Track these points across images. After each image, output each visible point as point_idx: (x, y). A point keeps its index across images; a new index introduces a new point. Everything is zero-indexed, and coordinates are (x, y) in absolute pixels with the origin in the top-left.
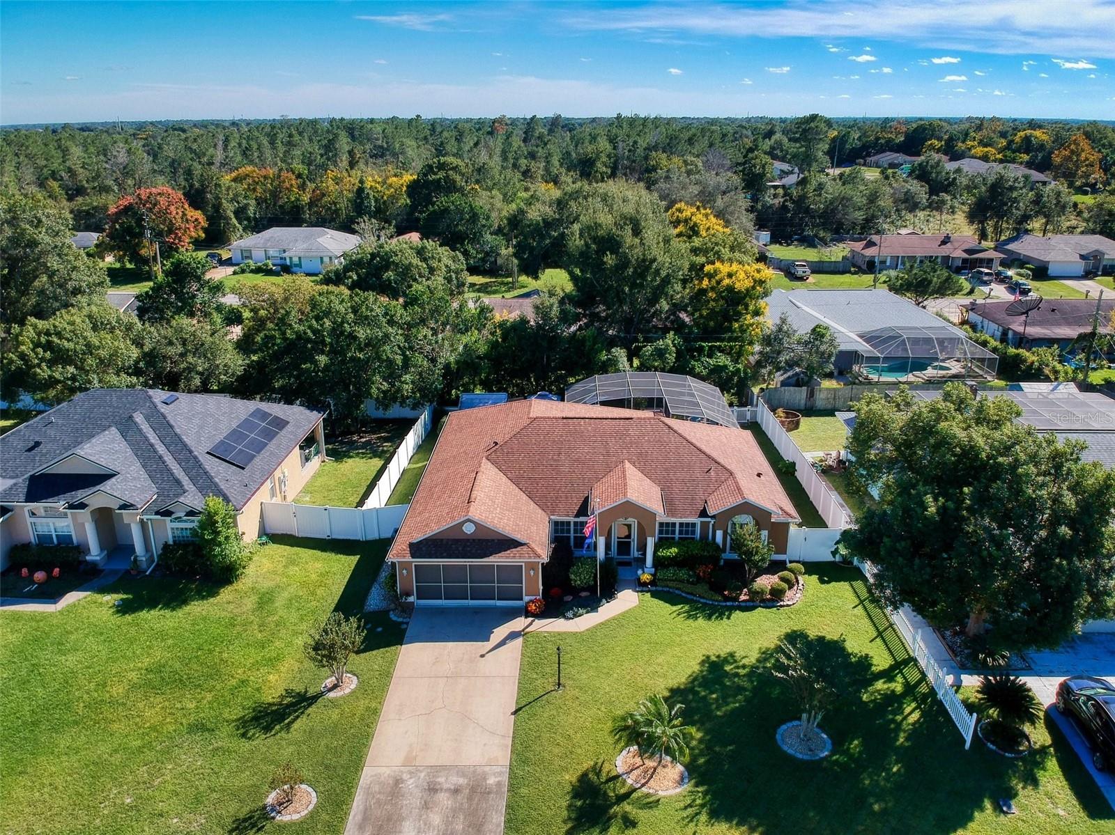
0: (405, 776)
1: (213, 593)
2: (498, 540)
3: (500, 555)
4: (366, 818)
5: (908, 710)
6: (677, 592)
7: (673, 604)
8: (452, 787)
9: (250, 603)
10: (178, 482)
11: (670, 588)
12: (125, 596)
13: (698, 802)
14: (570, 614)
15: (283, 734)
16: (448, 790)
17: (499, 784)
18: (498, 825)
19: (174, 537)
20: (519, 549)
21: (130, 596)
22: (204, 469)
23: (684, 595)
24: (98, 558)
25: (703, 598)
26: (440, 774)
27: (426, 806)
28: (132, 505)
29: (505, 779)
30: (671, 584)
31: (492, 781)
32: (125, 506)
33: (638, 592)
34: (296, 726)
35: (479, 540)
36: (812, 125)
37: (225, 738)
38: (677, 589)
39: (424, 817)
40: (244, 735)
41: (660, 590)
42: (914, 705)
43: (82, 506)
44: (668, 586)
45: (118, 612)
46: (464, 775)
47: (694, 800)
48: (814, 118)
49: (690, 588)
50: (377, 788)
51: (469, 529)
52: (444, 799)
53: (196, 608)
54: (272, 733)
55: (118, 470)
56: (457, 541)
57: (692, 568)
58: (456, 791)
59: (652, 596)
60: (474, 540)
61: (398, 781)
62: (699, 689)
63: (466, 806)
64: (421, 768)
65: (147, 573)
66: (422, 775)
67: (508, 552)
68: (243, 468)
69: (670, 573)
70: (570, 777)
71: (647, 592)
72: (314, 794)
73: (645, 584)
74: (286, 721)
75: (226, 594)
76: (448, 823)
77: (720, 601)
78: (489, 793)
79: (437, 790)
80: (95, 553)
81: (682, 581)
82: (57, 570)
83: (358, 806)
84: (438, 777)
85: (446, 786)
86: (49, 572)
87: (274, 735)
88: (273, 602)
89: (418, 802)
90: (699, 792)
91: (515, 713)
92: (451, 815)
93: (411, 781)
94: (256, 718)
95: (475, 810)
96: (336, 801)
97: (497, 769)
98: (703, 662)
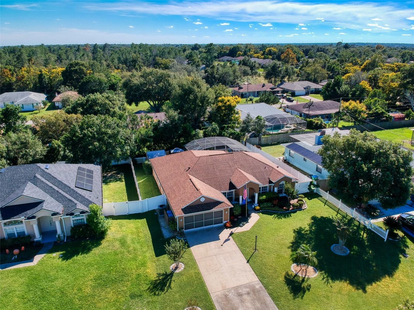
0: (227, 293)
1: (99, 244)
2: (213, 202)
3: (216, 207)
5: (362, 234)
6: (269, 211)
7: (271, 215)
9: (117, 244)
10: (70, 200)
11: (266, 210)
12: (62, 253)
13: (325, 276)
14: (241, 225)
15: (170, 290)
16: (245, 294)
17: (260, 287)
18: (271, 301)
19: (74, 224)
20: (221, 204)
21: (64, 252)
22: (79, 194)
23: (272, 211)
24: (40, 239)
25: (279, 211)
26: (238, 289)
27: (242, 301)
28: (58, 213)
29: (261, 285)
30: (266, 208)
31: (257, 287)
32: (54, 214)
33: (256, 213)
34: (172, 286)
35: (206, 203)
36: (211, 47)
37: (148, 297)
38: (269, 210)
39: (244, 305)
40: (155, 294)
41: (264, 211)
42: (363, 232)
43: (34, 217)
44: (265, 210)
45: (64, 259)
46: (247, 288)
47: (324, 276)
48: (211, 44)
49: (273, 209)
50: (220, 300)
51: (203, 200)
52: (245, 297)
53: (96, 251)
54: (166, 291)
55: (43, 199)
56: (198, 205)
57: (271, 202)
58: (248, 293)
59: (263, 214)
60: (204, 204)
61: (226, 296)
62: (299, 241)
63: (255, 297)
64: (230, 289)
65: (65, 241)
66: (233, 291)
67: (218, 206)
68: (91, 191)
69: (265, 204)
70: (282, 279)
71: (260, 212)
72: (199, 308)
73: (258, 210)
74: (167, 285)
75: (104, 243)
76: (254, 305)
77: (285, 211)
78: (260, 291)
79: (242, 295)
80: (38, 237)
81: (269, 207)
82: (23, 248)
83: (218, 308)
84: (239, 290)
85: (243, 293)
86: (20, 249)
87: (167, 291)
88: (126, 242)
89: (238, 301)
90: (323, 273)
91: (248, 262)
92: (253, 302)
93: (230, 295)
94: (154, 287)
95: (259, 298)
96: (209, 308)
97: (256, 283)
98: (294, 232)
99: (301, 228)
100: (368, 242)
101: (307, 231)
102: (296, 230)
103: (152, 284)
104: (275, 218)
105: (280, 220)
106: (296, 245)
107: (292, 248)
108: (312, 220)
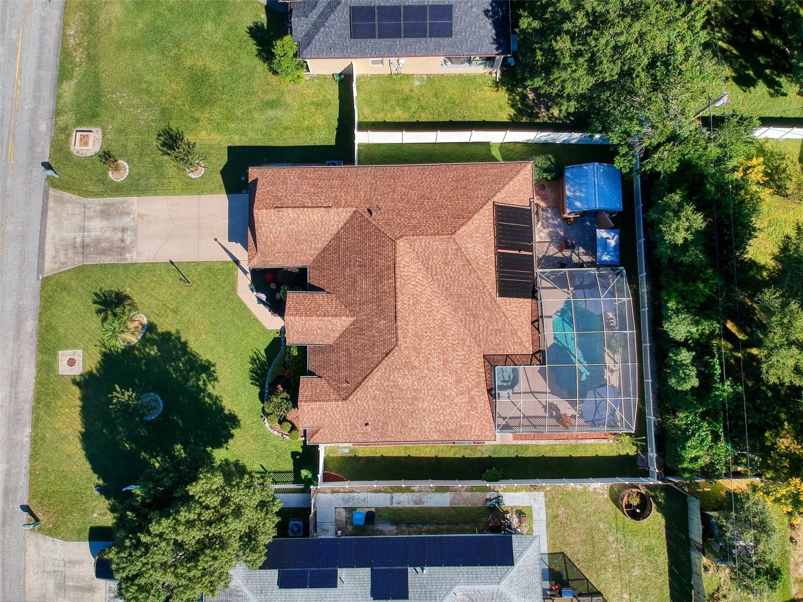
0: (131, 217)
4: (109, 205)
6: (279, 354)
7: (266, 350)
8: (125, 239)
17: (126, 259)
18: (104, 261)
22: (329, 16)
23: (276, 358)
25: (272, 370)
26: (132, 232)
27: (115, 229)
29: (130, 261)
31: (128, 256)
34: (166, 157)
41: (281, 345)
46: (131, 243)
50: (125, 205)
58: (122, 241)
59: (275, 339)
61: (128, 214)
64: (136, 223)
66: (132, 224)
68: (351, 38)
71: (279, 336)
72: (122, 179)
78: (121, 255)
79: (123, 232)
83: (116, 200)
85: (125, 236)
89: (117, 225)
91: (172, 262)
93: (128, 219)
94: (171, 137)
95: (112, 250)
96: (119, 190)
97: (135, 257)
98: (210, 362)
99: (216, 379)
100: (144, 458)
101: (205, 385)
102: (212, 369)
103: (176, 134)
104: (255, 353)
105: (249, 360)
106: (179, 346)
107: (176, 338)
108: (230, 414)
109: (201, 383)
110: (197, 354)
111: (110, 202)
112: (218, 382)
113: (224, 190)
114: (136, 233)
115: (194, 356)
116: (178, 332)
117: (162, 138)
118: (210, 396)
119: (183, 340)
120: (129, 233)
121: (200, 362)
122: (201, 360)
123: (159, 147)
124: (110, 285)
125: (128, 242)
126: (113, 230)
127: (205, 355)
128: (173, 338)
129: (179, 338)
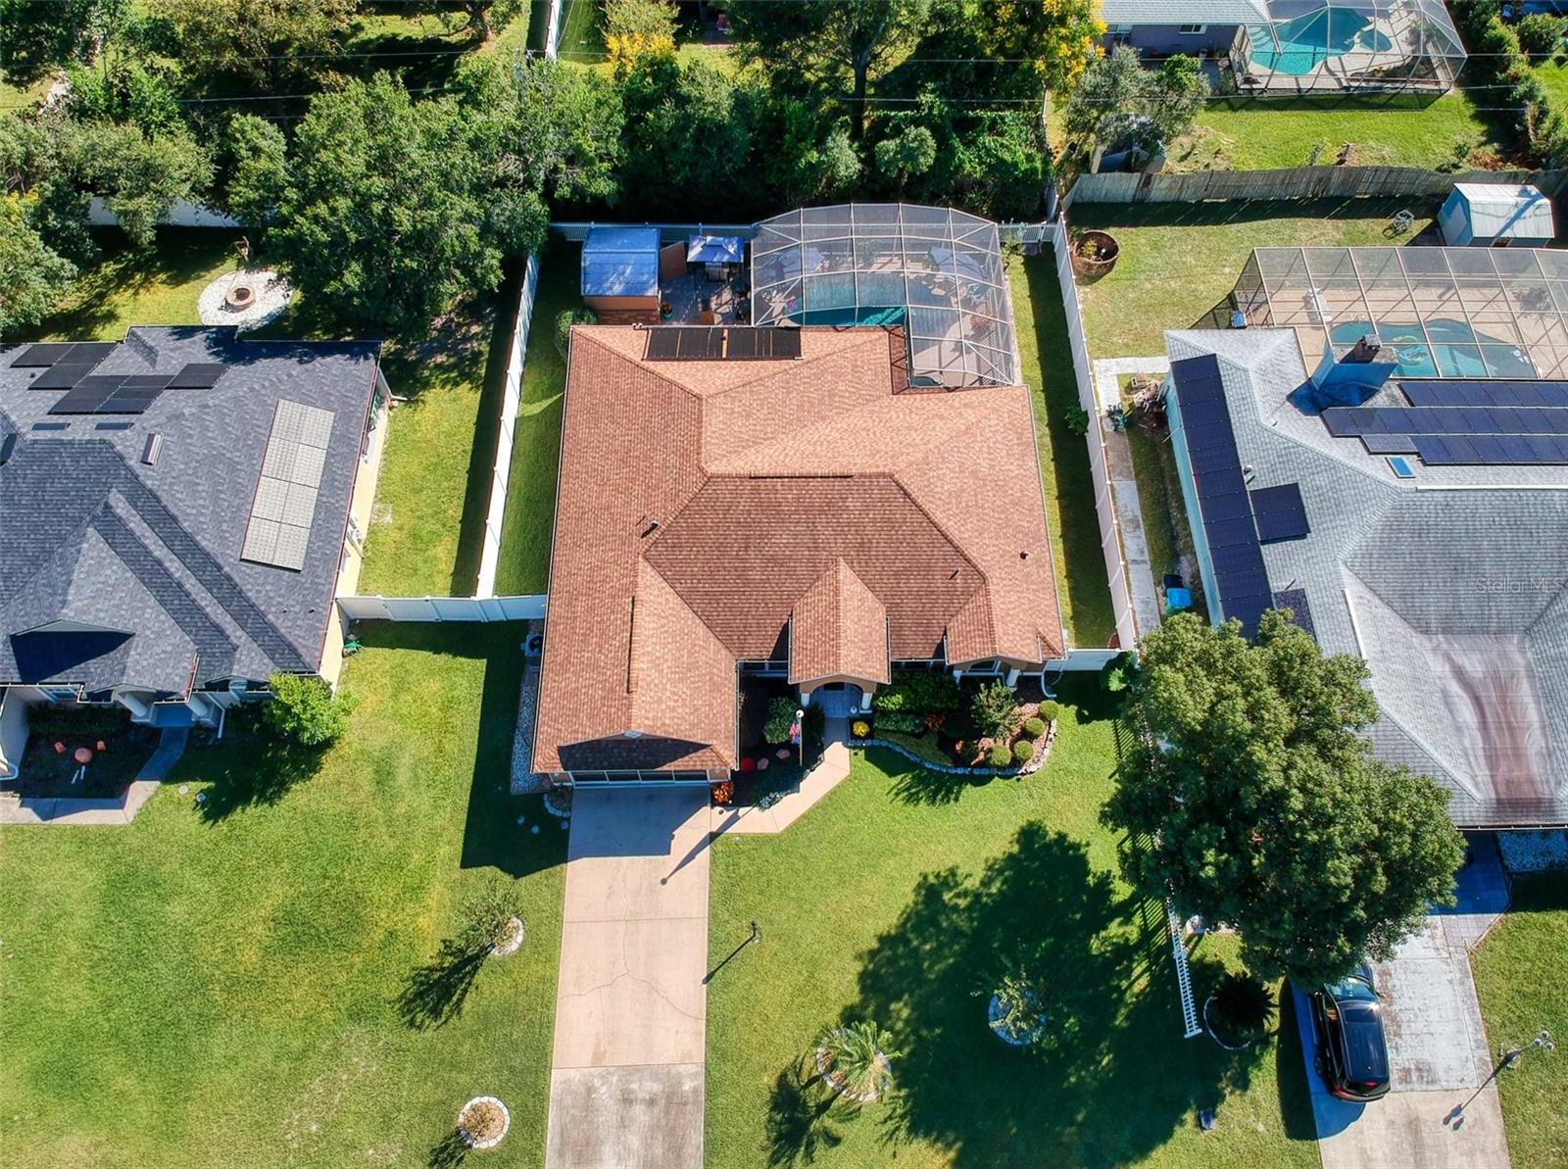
0: (597, 1082)
2: (672, 740)
3: (675, 762)
4: (563, 1143)
5: (1138, 971)
6: (897, 749)
7: (892, 774)
8: (647, 1097)
10: (219, 630)
11: (890, 742)
12: (205, 785)
13: (899, 1111)
14: (765, 801)
15: (455, 1021)
16: (643, 1102)
17: (695, 1090)
18: (698, 1148)
20: (699, 753)
21: (212, 784)
23: (904, 754)
24: (147, 721)
25: (929, 760)
26: (633, 1079)
27: (623, 1124)
29: (701, 1082)
30: (891, 737)
31: (687, 1086)
33: (850, 748)
34: (467, 1006)
35: (647, 740)
37: (392, 1029)
38: (897, 745)
39: (623, 1139)
40: (412, 1024)
41: (878, 745)
42: (1144, 965)
43: (106, 695)
44: (887, 740)
46: (658, 1080)
47: (895, 1110)
49: (913, 746)
50: (569, 1100)
51: (633, 735)
52: (638, 1110)
53: (301, 798)
54: (443, 1021)
57: (915, 719)
58: (651, 1102)
59: (868, 759)
60: (641, 741)
61: (590, 1090)
62: (911, 937)
63: (663, 1121)
64: (612, 1070)
65: (219, 736)
66: (615, 1081)
67: (686, 758)
68: (299, 572)
69: (891, 721)
70: (769, 1080)
71: (861, 751)
72: (505, 1111)
73: (858, 737)
74: (454, 999)
76: (648, 1147)
77: (949, 767)
78: (685, 1104)
79: (632, 1102)
80: (141, 716)
81: (905, 733)
82: (101, 745)
83: (553, 1126)
84: (631, 1083)
85: (641, 1095)
86: (93, 748)
87: (446, 1022)
88: (394, 779)
89: (614, 1120)
90: (900, 1097)
91: (708, 979)
92: (649, 1134)
93: (603, 1089)
94: (420, 995)
95: (673, 1129)
96: (530, 1120)
97: (692, 1069)
98: (919, 886)
99: (953, 872)
100: (1127, 1018)
101: (965, 894)
102: (932, 879)
103: (415, 983)
104: (897, 794)
105: (910, 808)
106: (888, 953)
107: (871, 960)
108: (1018, 842)
109: (962, 903)
110: (903, 912)
111: (557, 1141)
112: (957, 867)
113: (558, 868)
114: (637, 1069)
115: (908, 920)
116: (859, 957)
117: (419, 1018)
118: (986, 883)
119: (875, 945)
120: (634, 1086)
121: (920, 907)
122: (916, 903)
123: (439, 1022)
124: (754, 1125)
125: (656, 1087)
126: (625, 1127)
127: (905, 896)
128: (871, 967)
129: (873, 954)
